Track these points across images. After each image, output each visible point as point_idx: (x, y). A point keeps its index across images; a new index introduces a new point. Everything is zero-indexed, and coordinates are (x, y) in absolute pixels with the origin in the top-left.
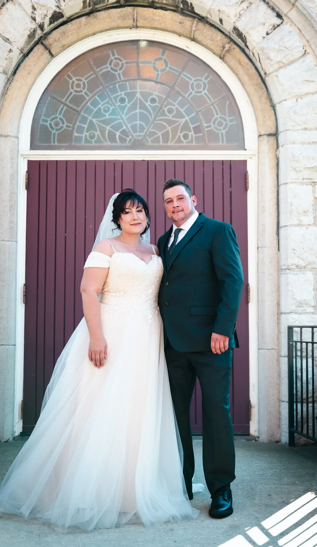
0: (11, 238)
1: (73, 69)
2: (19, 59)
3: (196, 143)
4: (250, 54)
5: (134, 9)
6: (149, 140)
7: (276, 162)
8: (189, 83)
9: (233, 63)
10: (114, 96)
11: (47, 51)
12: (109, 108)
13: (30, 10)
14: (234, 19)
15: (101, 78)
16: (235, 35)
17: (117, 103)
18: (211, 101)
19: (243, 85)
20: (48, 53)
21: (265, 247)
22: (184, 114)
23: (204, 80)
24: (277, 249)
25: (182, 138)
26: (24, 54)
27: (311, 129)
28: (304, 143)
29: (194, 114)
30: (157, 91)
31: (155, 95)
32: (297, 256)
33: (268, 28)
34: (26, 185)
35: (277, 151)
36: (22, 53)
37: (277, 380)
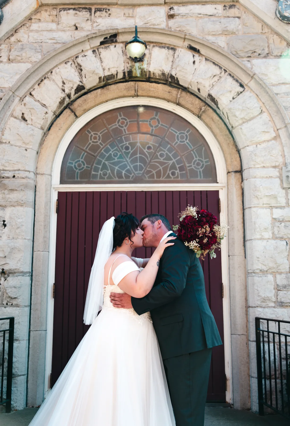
0: (44, 249)
1: (91, 126)
2: (52, 119)
3: (180, 179)
4: (220, 113)
5: (135, 83)
6: (147, 176)
7: (242, 192)
8: (175, 135)
9: (207, 120)
10: (121, 145)
11: (73, 114)
12: (117, 154)
13: (61, 84)
14: (208, 89)
15: (111, 133)
16: (209, 100)
17: (123, 150)
18: (191, 148)
19: (215, 136)
20: (73, 115)
21: (234, 255)
22: (172, 157)
23: (186, 133)
24: (244, 257)
25: (171, 175)
26: (56, 116)
27: (268, 167)
28: (263, 177)
29: (179, 157)
30: (152, 141)
31: (151, 144)
32: (260, 263)
33: (233, 94)
34: (57, 210)
35: (241, 183)
36: (55, 115)
37: (247, 359)
